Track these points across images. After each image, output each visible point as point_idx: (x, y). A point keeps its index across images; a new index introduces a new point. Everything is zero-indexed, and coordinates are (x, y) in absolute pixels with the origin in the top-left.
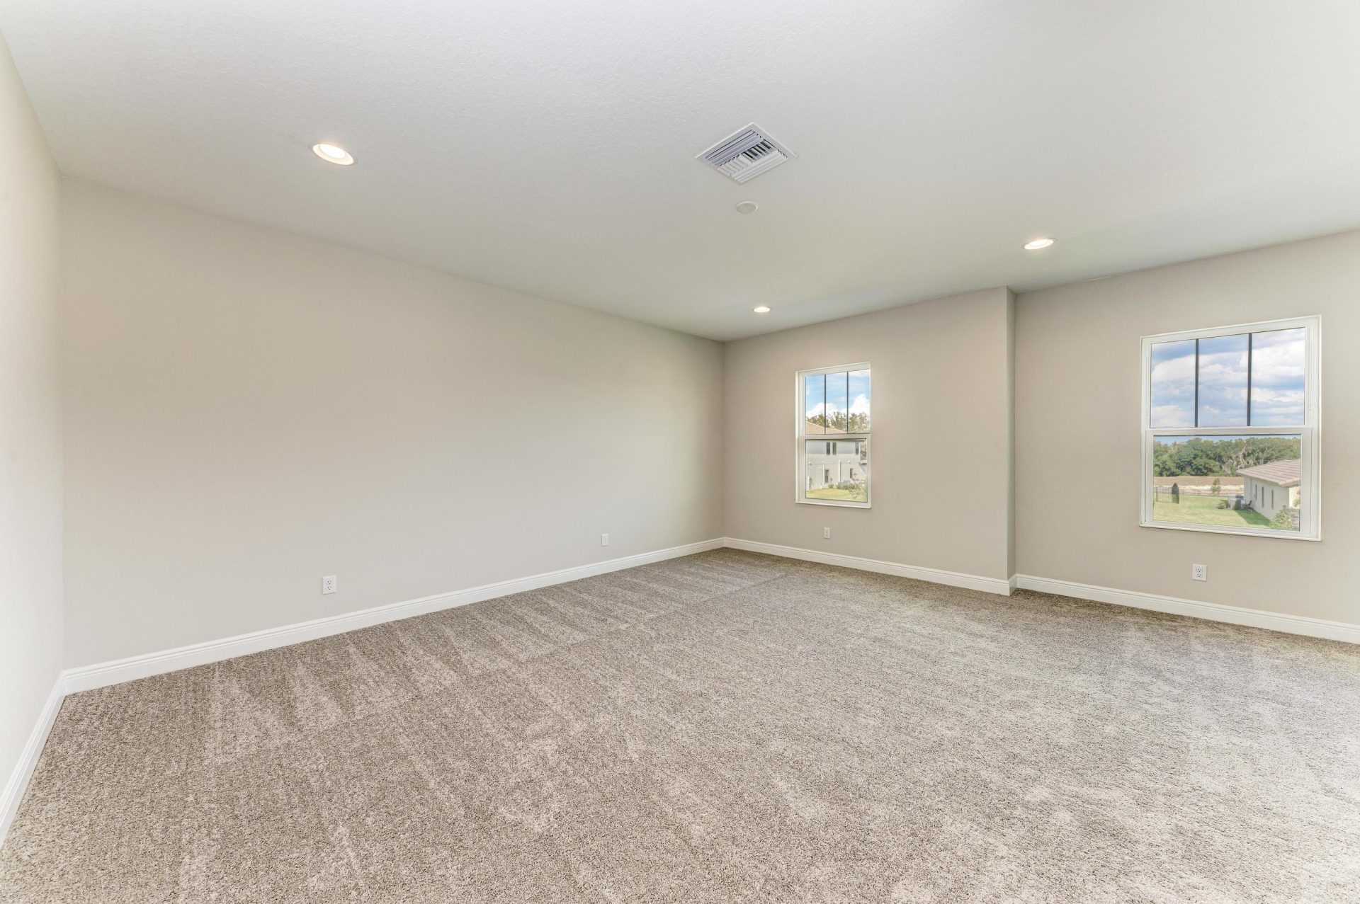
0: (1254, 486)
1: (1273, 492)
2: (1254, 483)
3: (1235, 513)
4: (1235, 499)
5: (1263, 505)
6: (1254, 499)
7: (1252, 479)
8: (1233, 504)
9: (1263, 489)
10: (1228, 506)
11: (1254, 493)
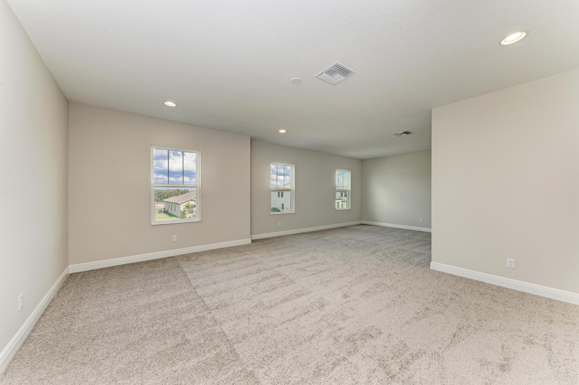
0: (168, 205)
1: (175, 206)
2: (168, 204)
3: (164, 214)
4: (163, 209)
5: (172, 210)
6: (168, 209)
7: (167, 202)
8: (163, 211)
9: (172, 205)
10: (162, 212)
11: (168, 207)
